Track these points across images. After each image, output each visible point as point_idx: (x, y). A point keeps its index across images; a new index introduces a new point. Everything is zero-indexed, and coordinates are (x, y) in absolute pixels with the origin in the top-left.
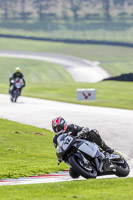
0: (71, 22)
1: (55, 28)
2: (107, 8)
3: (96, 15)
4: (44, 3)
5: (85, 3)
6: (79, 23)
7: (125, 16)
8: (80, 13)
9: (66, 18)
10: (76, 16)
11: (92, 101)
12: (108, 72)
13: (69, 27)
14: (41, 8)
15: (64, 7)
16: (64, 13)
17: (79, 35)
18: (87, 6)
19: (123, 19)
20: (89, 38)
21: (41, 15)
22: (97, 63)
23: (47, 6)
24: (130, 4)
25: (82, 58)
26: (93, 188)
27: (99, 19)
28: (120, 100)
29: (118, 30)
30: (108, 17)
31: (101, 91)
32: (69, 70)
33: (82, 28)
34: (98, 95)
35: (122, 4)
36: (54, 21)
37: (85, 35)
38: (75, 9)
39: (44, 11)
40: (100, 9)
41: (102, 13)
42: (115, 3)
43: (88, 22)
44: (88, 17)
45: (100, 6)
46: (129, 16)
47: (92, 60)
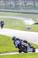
0: (24, 7)
1: (20, 9)
2: (34, 3)
4: (16, 2)
6: (27, 8)
8: (27, 5)
9: (23, 6)
10: (26, 6)
11: (30, 30)
13: (24, 9)
14: (16, 3)
15: (22, 3)
16: (22, 5)
17: (26, 11)
18: (29, 3)
21: (16, 5)
22: (32, 19)
23: (17, 2)
30: (35, 6)
31: (33, 27)
32: (24, 21)
33: (27, 9)
34: (32, 29)
36: (19, 7)
37: (28, 11)
38: (25, 4)
39: (16, 4)
40: (32, 3)
41: (33, 5)
43: (29, 7)
44: (29, 6)
45: (32, 2)
47: (30, 18)
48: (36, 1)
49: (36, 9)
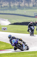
3: (7, 6)
5: (4, 3)
6: (2, 9)
7: (15, 6)
12: (10, 22)
18: (4, 4)
19: (14, 7)
20: (5, 13)
22: (7, 20)
24: (16, 3)
25: (3, 18)
26: (6, 55)
27: (8, 7)
28: (14, 30)
29: (13, 10)
30: (10, 7)
34: (8, 29)
35: (14, 3)
37: (4, 12)
38: (1, 5)
41: (8, 6)
42: (12, 3)
43: (5, 8)
44: (4, 7)
46: (16, 6)
47: (6, 19)
48: (11, 2)
49: (11, 10)
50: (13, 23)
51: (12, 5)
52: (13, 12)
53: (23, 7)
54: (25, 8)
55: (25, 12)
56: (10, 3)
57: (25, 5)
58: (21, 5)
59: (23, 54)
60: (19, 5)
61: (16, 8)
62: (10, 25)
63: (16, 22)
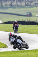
7: (7, 5)
12: (2, 21)
24: (8, 2)
29: (5, 9)
35: (6, 2)
42: (4, 2)
46: (8, 5)
50: (5, 22)
51: (4, 4)
52: (5, 11)
53: (15, 6)
54: (17, 7)
55: (17, 11)
56: (2, 2)
57: (17, 4)
58: (13, 4)
59: (15, 53)
60: (11, 4)
61: (8, 7)
62: (1, 23)
63: (8, 21)
